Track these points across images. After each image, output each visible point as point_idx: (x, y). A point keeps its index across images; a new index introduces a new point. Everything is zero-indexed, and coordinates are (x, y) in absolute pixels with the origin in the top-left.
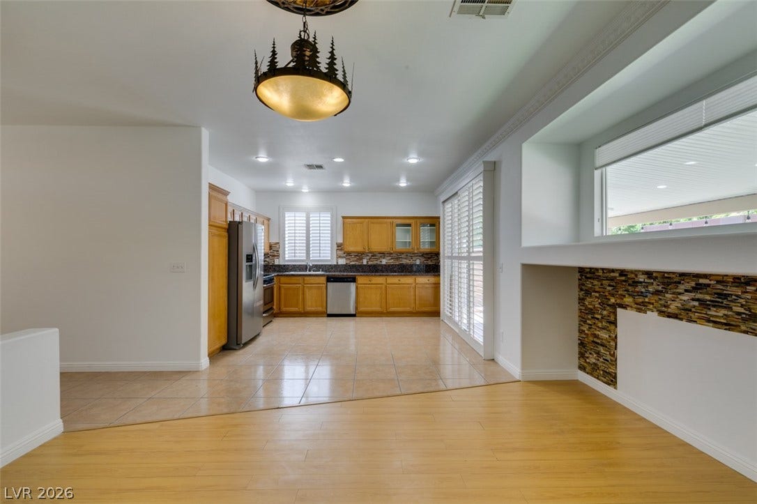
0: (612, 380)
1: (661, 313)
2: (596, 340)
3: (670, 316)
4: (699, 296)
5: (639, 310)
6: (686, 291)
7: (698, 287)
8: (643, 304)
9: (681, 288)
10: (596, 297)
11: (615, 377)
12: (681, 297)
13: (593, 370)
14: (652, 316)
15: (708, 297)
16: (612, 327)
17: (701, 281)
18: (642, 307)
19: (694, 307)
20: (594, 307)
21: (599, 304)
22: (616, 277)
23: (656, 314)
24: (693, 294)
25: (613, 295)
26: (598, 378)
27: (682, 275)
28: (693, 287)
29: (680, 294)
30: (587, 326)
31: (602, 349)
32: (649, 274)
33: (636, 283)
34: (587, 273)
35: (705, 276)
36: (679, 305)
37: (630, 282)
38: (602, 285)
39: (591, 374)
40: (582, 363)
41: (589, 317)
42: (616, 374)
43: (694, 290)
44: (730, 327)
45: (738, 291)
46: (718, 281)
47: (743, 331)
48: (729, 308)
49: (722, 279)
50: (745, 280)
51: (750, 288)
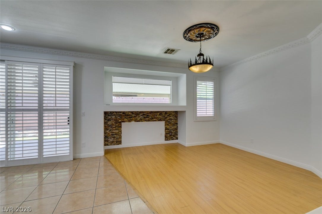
0: (120, 143)
1: (135, 121)
2: (113, 134)
3: (137, 121)
4: (143, 116)
5: (129, 122)
6: (141, 115)
7: (144, 115)
8: (130, 120)
9: (140, 115)
10: (113, 121)
11: (121, 142)
12: (140, 117)
13: (112, 143)
14: (133, 122)
15: (145, 116)
16: (120, 128)
17: (144, 113)
18: (130, 121)
19: (143, 119)
20: (112, 124)
21: (115, 123)
22: (121, 114)
23: (134, 122)
24: (142, 116)
25: (120, 119)
26: (114, 145)
27: (141, 112)
30: (109, 131)
31: (116, 136)
32: (132, 112)
33: (128, 115)
34: (109, 114)
36: (140, 119)
37: (127, 115)
38: (116, 117)
39: (111, 145)
40: (106, 143)
41: (110, 127)
42: (121, 141)
43: (143, 115)
44: (149, 121)
45: (150, 114)
46: (147, 113)
47: (151, 121)
48: (149, 118)
49: (147, 112)
50: (151, 112)
51: (152, 114)
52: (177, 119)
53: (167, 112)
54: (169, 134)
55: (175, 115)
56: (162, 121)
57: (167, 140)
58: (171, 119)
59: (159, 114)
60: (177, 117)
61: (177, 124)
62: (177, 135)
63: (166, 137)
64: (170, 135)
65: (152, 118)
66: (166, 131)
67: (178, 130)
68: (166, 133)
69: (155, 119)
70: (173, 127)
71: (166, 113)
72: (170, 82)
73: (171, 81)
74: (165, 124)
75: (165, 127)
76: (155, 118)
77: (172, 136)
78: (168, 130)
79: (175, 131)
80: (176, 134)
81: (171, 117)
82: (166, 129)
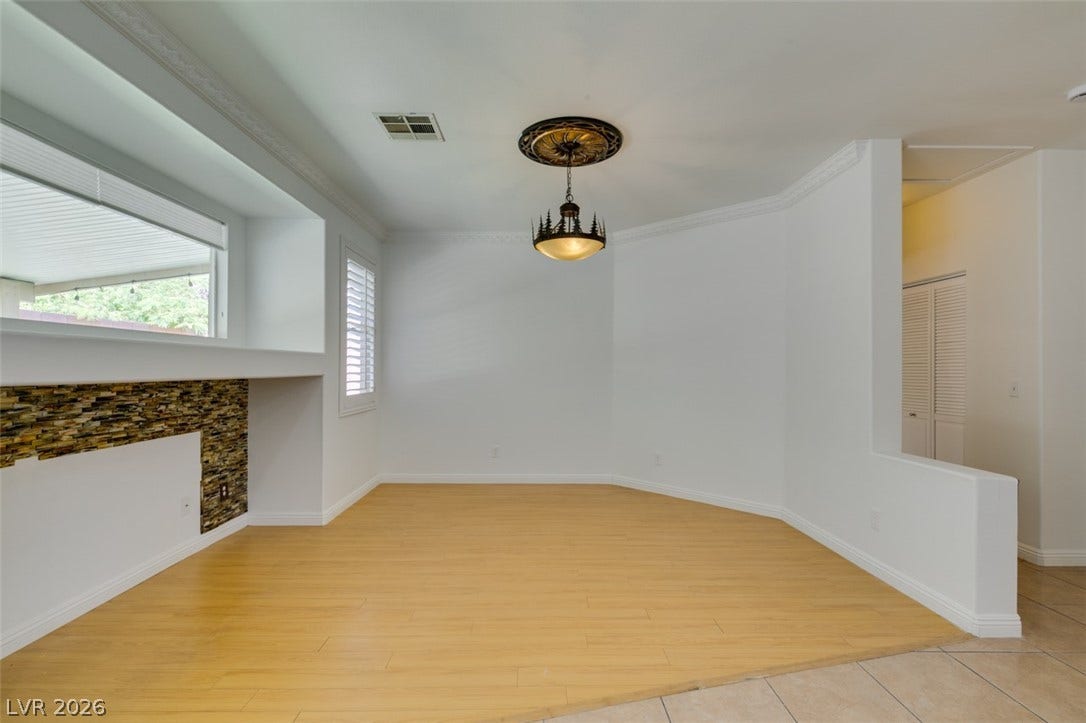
1: (44, 453)
3: (59, 452)
4: (100, 413)
6: (84, 410)
7: (100, 403)
8: (6, 449)
9: (79, 407)
12: (78, 420)
14: (26, 466)
15: (110, 413)
17: (103, 394)
18: (6, 457)
19: (96, 429)
23: (34, 458)
24: (92, 414)
27: (81, 389)
28: (93, 404)
29: (78, 416)
35: (107, 387)
36: (76, 432)
43: (95, 406)
44: (129, 439)
45: (135, 400)
46: (119, 393)
47: (142, 439)
48: (129, 420)
49: (123, 389)
50: (139, 388)
51: (145, 395)
52: (245, 416)
53: (211, 384)
54: (218, 495)
55: (240, 396)
56: (189, 431)
57: (210, 528)
58: (224, 419)
59: (177, 393)
60: (243, 405)
61: (244, 436)
62: (245, 490)
63: (205, 513)
64: (222, 499)
65: (148, 423)
66: (207, 480)
67: (248, 466)
68: (206, 495)
69: (158, 427)
70: (233, 454)
71: (207, 386)
72: (222, 234)
73: (224, 229)
74: (203, 447)
75: (202, 462)
76: (159, 421)
77: (228, 502)
78: (214, 473)
79: (237, 475)
80: (241, 485)
81: (225, 409)
82: (208, 470)
